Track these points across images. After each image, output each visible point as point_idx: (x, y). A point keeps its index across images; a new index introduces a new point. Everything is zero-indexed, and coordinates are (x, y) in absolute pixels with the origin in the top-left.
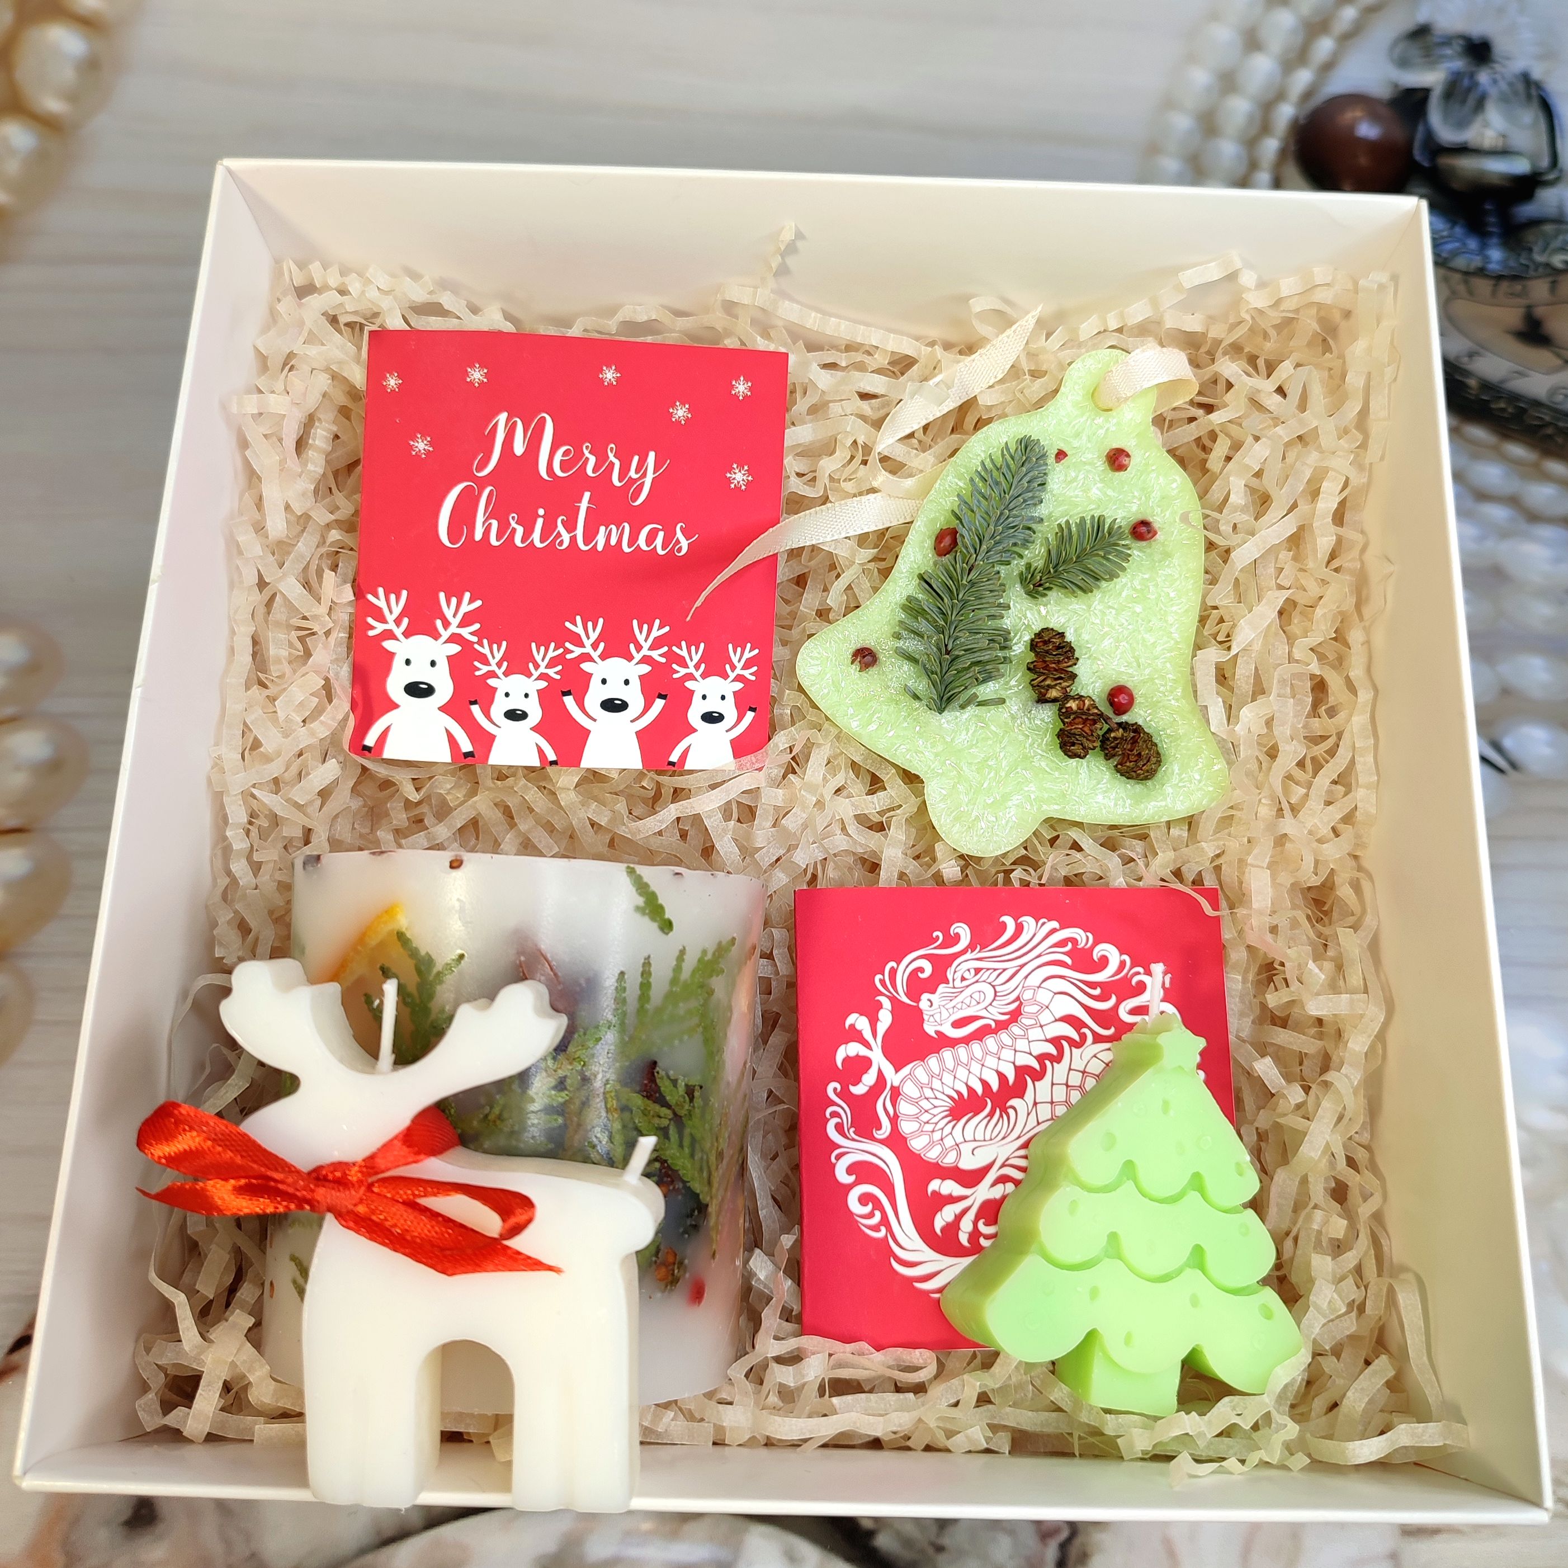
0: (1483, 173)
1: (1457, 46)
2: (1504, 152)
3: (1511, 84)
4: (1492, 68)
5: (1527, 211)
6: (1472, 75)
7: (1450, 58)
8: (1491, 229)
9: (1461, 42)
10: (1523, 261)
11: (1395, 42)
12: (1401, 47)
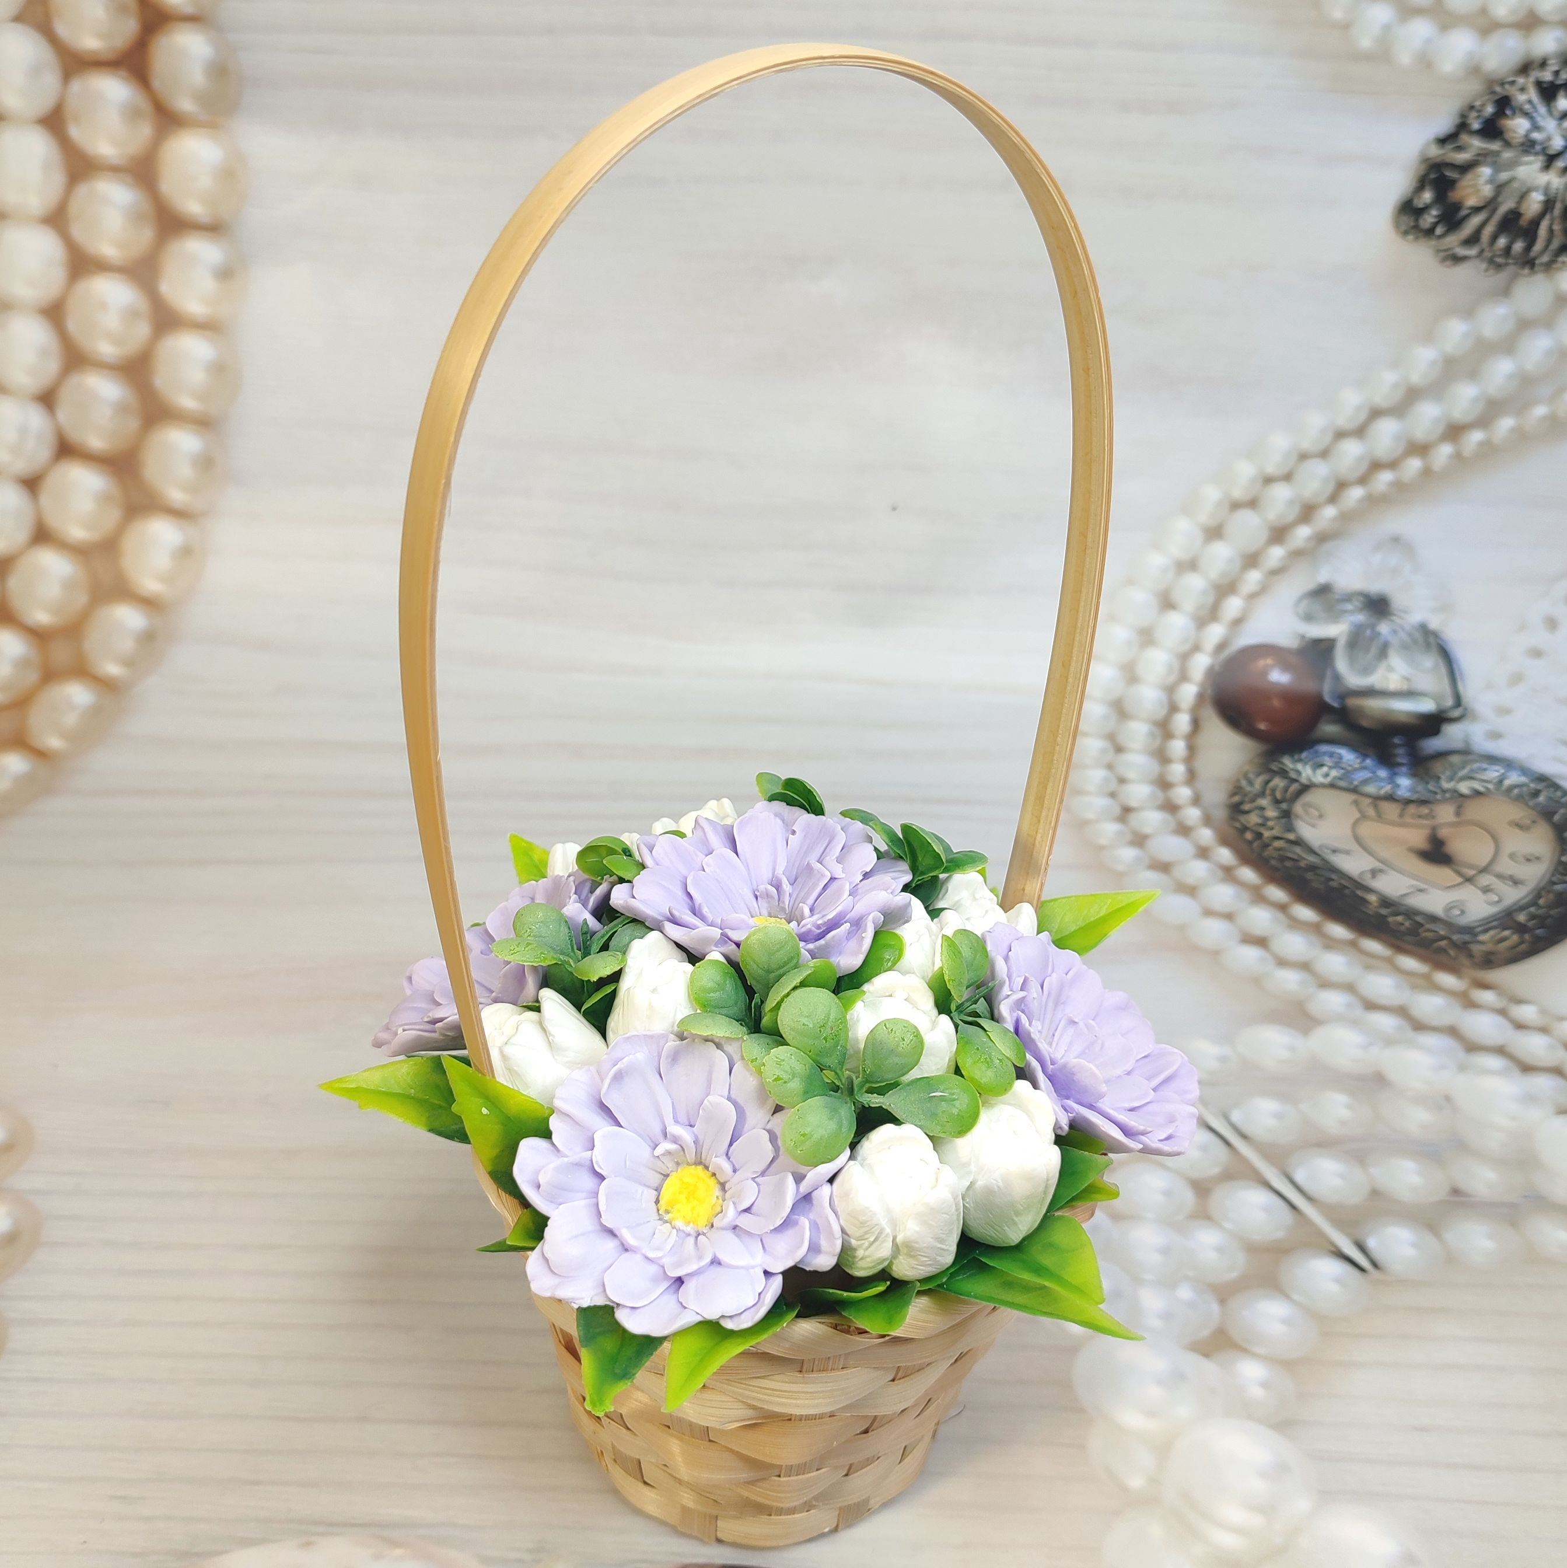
0: (1390, 711)
1: (1357, 603)
2: (1409, 694)
3: (1410, 635)
4: (1392, 621)
5: (1433, 744)
6: (1373, 627)
7: (1352, 612)
8: (1400, 760)
9: (1362, 599)
10: (1430, 787)
11: (1300, 599)
12: (1305, 603)
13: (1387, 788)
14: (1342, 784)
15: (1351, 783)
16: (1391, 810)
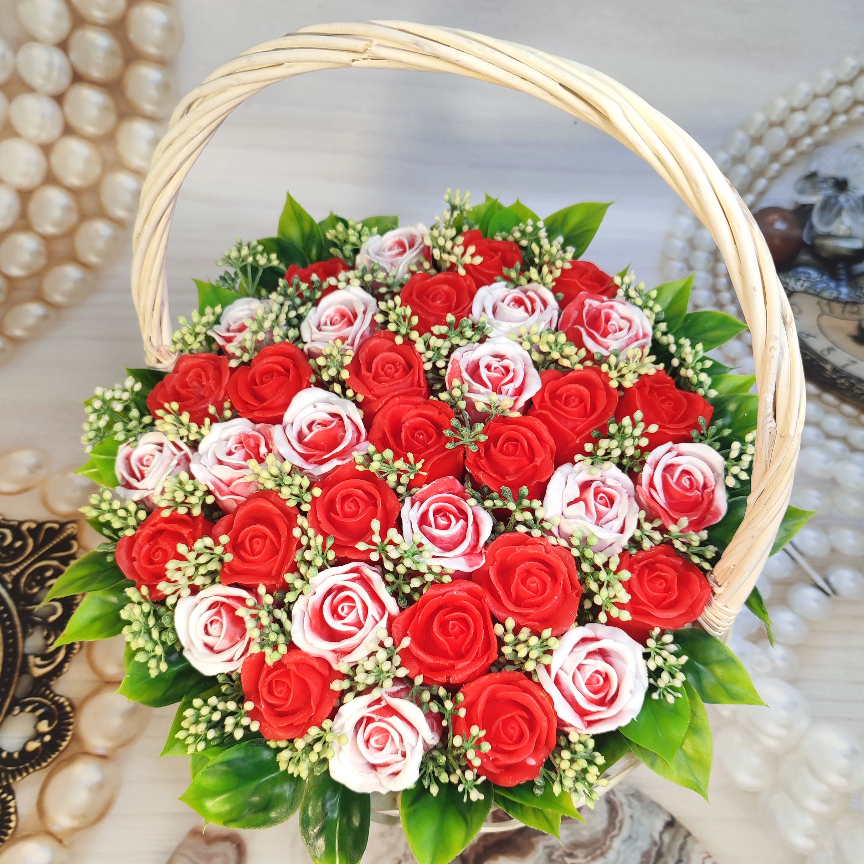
0: (837, 248)
1: (829, 183)
2: (849, 237)
3: (856, 202)
5: (860, 267)
6: (836, 197)
7: (826, 189)
8: (841, 277)
9: (832, 181)
10: (858, 294)
11: (798, 181)
12: (801, 183)
13: (835, 294)
14: (811, 291)
15: (816, 291)
16: (837, 307)
